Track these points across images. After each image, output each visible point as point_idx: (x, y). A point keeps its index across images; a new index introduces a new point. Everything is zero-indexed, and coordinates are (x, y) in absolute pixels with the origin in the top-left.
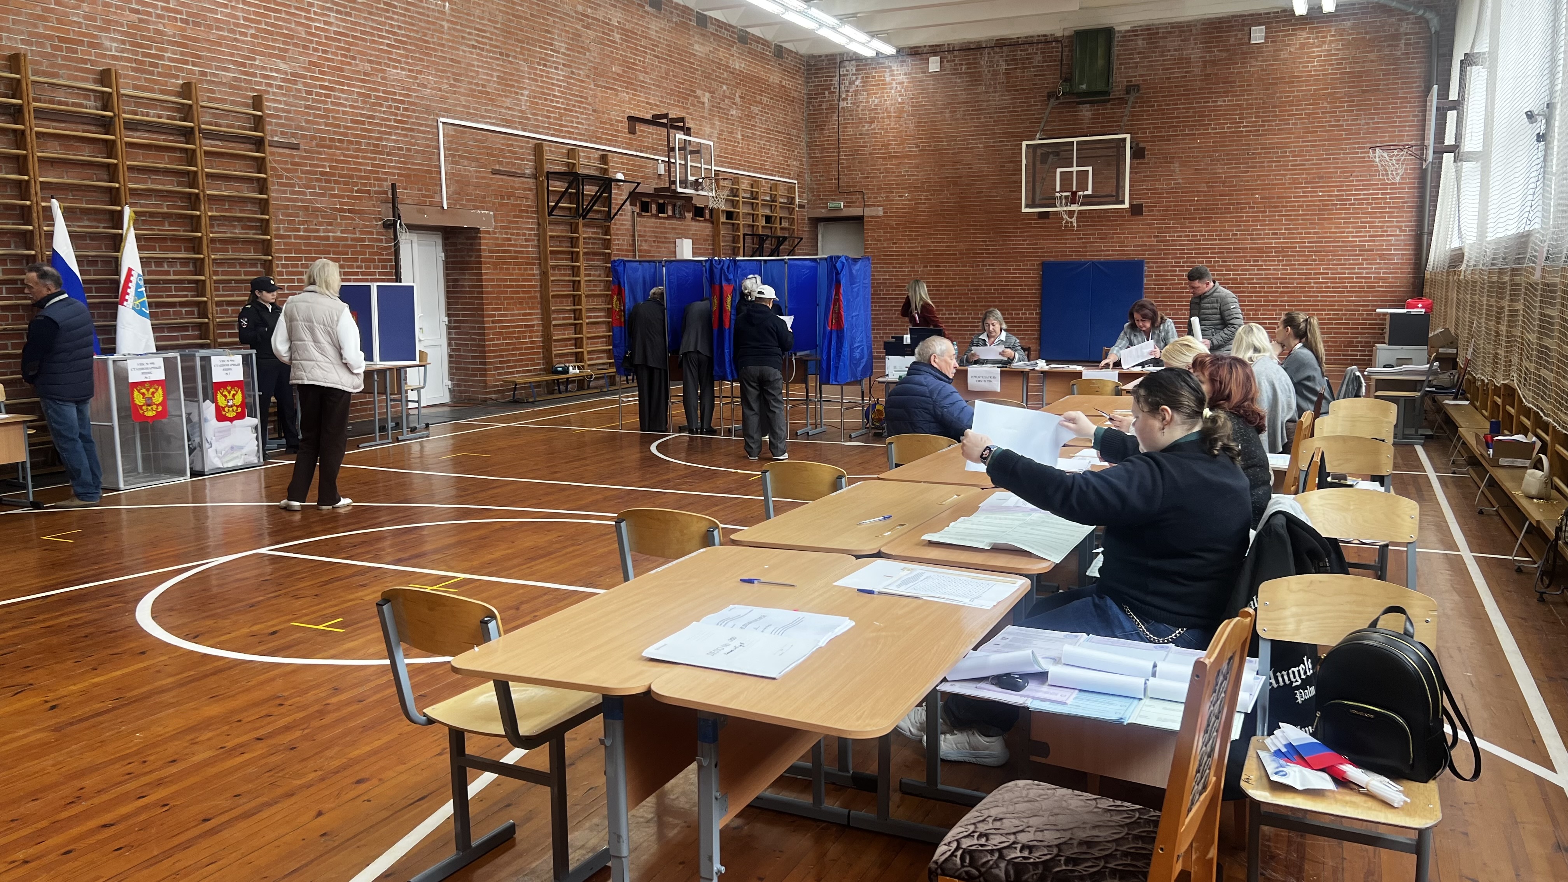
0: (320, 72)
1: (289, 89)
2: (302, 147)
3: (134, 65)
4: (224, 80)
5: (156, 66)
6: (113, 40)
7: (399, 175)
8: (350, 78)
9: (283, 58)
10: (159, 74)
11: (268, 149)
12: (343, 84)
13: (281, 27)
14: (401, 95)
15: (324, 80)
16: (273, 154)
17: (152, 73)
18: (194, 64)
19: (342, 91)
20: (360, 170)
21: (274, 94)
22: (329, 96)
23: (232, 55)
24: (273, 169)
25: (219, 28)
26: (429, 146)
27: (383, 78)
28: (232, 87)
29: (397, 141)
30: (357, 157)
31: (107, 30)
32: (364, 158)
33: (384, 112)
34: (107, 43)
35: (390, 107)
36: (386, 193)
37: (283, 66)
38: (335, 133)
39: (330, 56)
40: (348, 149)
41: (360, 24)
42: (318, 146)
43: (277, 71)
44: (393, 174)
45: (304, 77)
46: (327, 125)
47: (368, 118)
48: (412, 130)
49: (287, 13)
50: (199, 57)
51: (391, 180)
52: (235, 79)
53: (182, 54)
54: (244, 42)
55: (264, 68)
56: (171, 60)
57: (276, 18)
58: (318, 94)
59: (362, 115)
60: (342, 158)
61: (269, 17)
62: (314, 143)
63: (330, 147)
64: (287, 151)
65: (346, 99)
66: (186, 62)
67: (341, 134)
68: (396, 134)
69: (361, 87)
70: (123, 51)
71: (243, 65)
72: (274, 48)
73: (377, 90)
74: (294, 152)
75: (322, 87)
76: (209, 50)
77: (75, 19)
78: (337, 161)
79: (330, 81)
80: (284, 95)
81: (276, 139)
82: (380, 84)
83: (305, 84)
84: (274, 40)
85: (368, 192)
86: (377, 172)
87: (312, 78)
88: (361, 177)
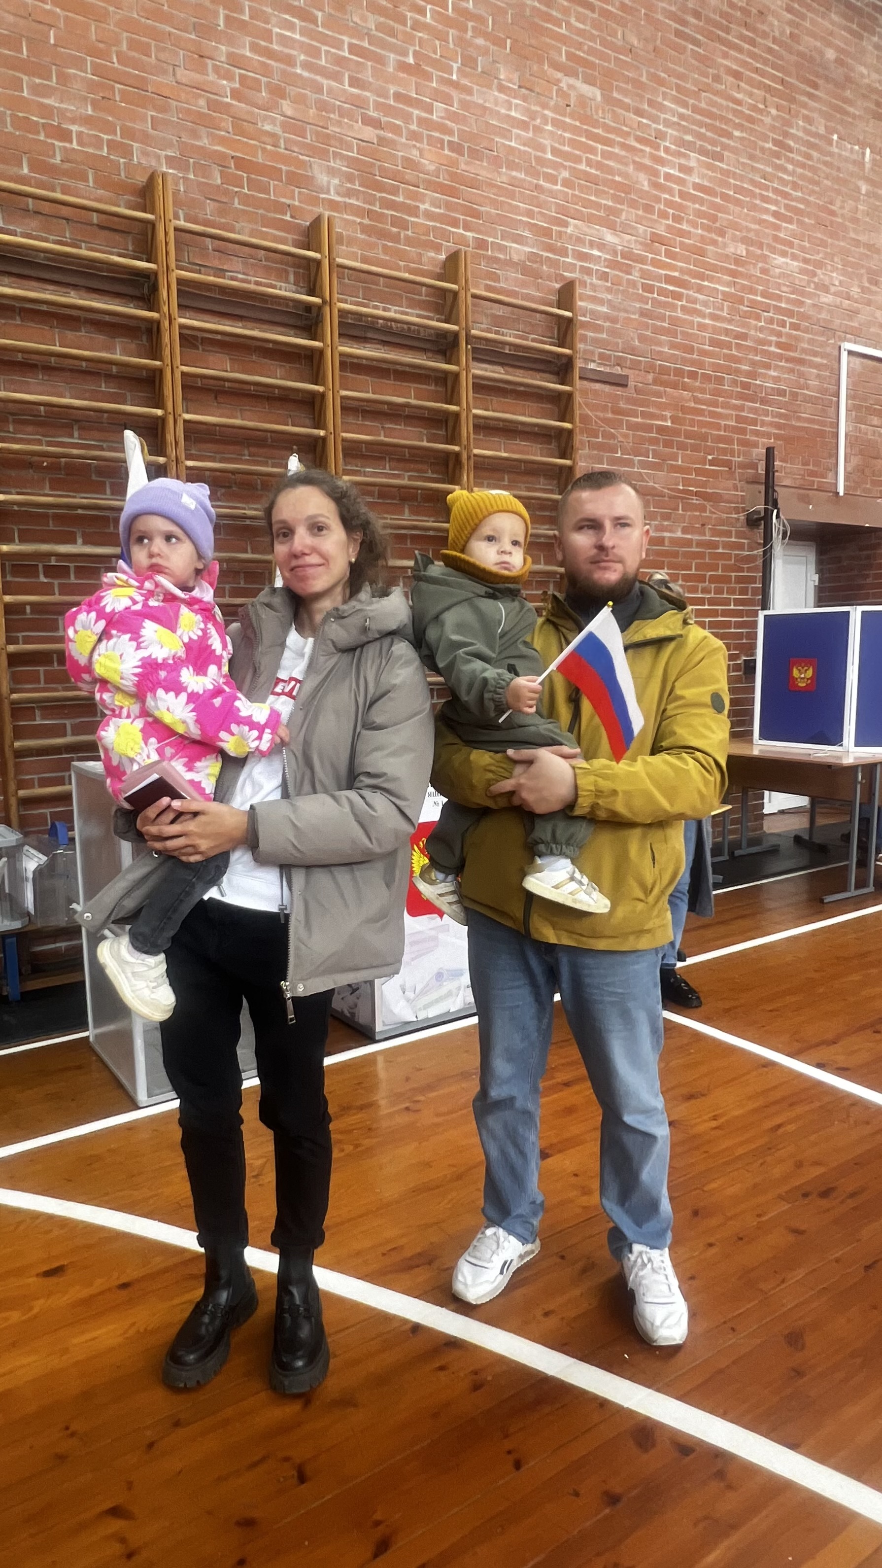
0: (668, 254)
1: (617, 282)
2: (631, 384)
3: (366, 221)
4: (515, 258)
5: (404, 225)
6: (332, 172)
7: (777, 437)
8: (714, 268)
9: (612, 227)
10: (409, 241)
11: (578, 383)
12: (702, 277)
13: (610, 171)
14: (788, 300)
15: (673, 268)
16: (584, 392)
17: (396, 238)
18: (467, 228)
19: (700, 289)
20: (718, 427)
21: (594, 287)
22: (678, 296)
23: (529, 213)
24: (585, 419)
25: (511, 166)
26: (824, 391)
27: (764, 271)
28: (526, 271)
29: (776, 380)
30: (715, 404)
31: (323, 154)
32: (725, 406)
33: (761, 329)
34: (322, 178)
35: (771, 321)
36: (755, 466)
37: (610, 237)
38: (685, 361)
39: (685, 227)
40: (703, 391)
41: (734, 176)
42: (655, 382)
43: (601, 247)
44: (768, 435)
45: (641, 260)
46: (673, 346)
47: (736, 337)
48: (801, 362)
49: (624, 146)
50: (477, 215)
51: (763, 444)
52: (533, 257)
53: (449, 206)
54: (552, 194)
55: (579, 241)
56: (429, 215)
57: (606, 155)
58: (662, 292)
59: (727, 332)
60: (693, 405)
61: (593, 151)
62: (650, 377)
63: (675, 386)
64: (607, 388)
65: (705, 304)
66: (455, 223)
67: (693, 363)
68: (777, 367)
69: (728, 284)
70: (349, 193)
71: (547, 233)
72: (598, 206)
73: (752, 291)
74: (619, 391)
75: (669, 280)
76: (495, 204)
77: (268, 127)
78: (684, 409)
79: (681, 270)
80: (609, 290)
81: (592, 366)
82: (759, 281)
83: (644, 274)
84: (598, 193)
85: (728, 464)
86: (743, 431)
87: (656, 263)
88: (720, 439)
